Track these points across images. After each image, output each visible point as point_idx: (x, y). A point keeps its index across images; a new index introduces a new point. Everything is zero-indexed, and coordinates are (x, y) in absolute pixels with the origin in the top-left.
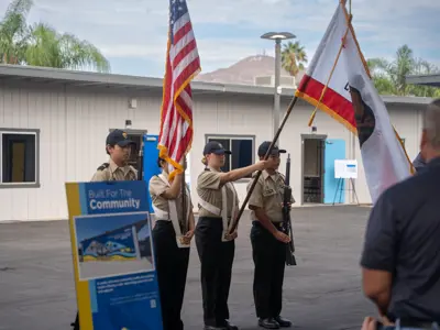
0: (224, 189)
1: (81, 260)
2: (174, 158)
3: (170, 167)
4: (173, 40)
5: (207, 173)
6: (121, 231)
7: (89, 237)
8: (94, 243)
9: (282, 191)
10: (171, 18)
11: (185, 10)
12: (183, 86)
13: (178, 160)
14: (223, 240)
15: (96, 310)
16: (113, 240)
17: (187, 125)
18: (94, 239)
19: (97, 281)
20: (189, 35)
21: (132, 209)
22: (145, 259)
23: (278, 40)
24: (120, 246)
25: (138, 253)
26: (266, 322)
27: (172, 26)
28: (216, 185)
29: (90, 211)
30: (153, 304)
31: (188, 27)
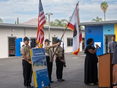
0: (50, 50)
1: (34, 67)
2: (40, 43)
3: (39, 45)
4: (40, 16)
5: (46, 46)
6: (40, 60)
7: (35, 61)
8: (36, 63)
9: (62, 50)
10: (39, 11)
11: (43, 9)
12: (42, 27)
13: (41, 44)
14: (50, 62)
15: (37, 78)
16: (39, 62)
17: (43, 36)
18: (35, 62)
19: (37, 71)
20: (43, 15)
21: (42, 55)
22: (45, 66)
23: (49, 15)
24: (40, 63)
25: (44, 65)
26: (59, 80)
27: (39, 13)
28: (48, 49)
29: (34, 55)
30: (47, 76)
31: (43, 13)
